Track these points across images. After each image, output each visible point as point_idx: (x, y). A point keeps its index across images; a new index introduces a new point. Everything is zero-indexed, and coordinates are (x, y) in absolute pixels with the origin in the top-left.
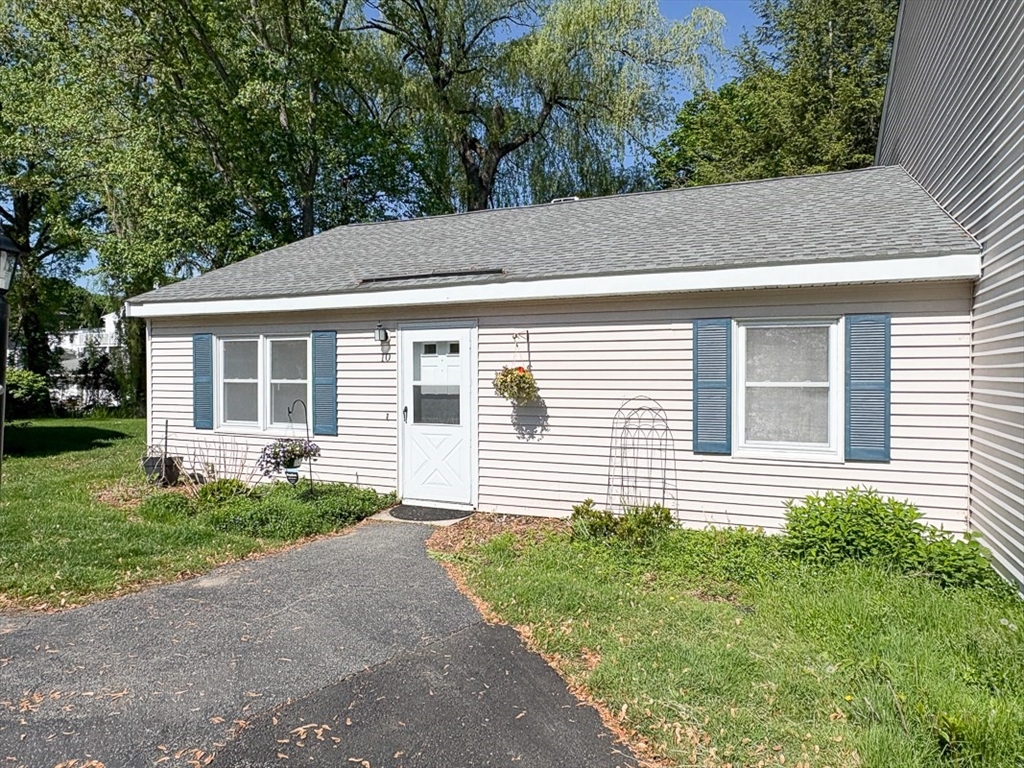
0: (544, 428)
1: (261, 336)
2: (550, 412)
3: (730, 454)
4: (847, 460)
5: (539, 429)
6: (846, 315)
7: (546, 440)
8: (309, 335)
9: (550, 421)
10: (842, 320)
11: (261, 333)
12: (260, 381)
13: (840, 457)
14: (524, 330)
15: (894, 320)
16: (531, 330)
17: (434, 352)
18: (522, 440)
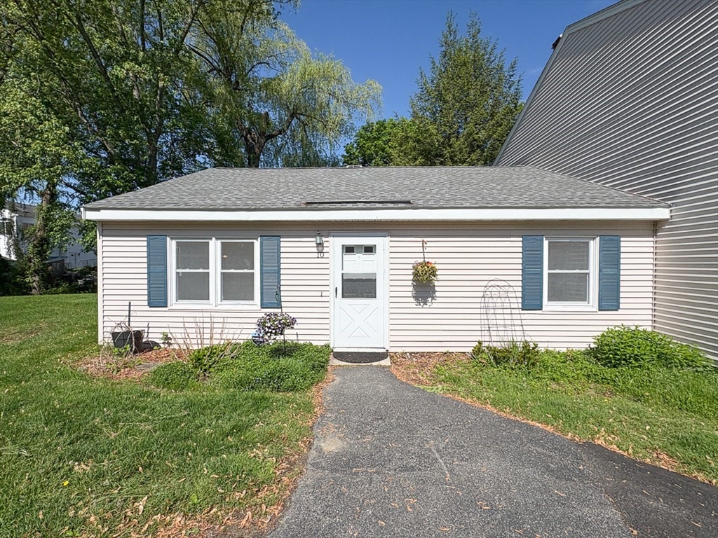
0: (433, 298)
1: (214, 239)
2: (437, 289)
3: (541, 309)
4: (599, 310)
5: (430, 299)
6: (600, 236)
7: (434, 305)
8: (257, 239)
9: (437, 294)
10: (598, 239)
11: (214, 236)
12: (211, 271)
13: (596, 308)
14: (421, 239)
15: (622, 239)
16: (425, 239)
17: (353, 252)
18: (418, 306)
